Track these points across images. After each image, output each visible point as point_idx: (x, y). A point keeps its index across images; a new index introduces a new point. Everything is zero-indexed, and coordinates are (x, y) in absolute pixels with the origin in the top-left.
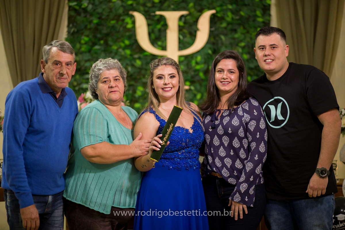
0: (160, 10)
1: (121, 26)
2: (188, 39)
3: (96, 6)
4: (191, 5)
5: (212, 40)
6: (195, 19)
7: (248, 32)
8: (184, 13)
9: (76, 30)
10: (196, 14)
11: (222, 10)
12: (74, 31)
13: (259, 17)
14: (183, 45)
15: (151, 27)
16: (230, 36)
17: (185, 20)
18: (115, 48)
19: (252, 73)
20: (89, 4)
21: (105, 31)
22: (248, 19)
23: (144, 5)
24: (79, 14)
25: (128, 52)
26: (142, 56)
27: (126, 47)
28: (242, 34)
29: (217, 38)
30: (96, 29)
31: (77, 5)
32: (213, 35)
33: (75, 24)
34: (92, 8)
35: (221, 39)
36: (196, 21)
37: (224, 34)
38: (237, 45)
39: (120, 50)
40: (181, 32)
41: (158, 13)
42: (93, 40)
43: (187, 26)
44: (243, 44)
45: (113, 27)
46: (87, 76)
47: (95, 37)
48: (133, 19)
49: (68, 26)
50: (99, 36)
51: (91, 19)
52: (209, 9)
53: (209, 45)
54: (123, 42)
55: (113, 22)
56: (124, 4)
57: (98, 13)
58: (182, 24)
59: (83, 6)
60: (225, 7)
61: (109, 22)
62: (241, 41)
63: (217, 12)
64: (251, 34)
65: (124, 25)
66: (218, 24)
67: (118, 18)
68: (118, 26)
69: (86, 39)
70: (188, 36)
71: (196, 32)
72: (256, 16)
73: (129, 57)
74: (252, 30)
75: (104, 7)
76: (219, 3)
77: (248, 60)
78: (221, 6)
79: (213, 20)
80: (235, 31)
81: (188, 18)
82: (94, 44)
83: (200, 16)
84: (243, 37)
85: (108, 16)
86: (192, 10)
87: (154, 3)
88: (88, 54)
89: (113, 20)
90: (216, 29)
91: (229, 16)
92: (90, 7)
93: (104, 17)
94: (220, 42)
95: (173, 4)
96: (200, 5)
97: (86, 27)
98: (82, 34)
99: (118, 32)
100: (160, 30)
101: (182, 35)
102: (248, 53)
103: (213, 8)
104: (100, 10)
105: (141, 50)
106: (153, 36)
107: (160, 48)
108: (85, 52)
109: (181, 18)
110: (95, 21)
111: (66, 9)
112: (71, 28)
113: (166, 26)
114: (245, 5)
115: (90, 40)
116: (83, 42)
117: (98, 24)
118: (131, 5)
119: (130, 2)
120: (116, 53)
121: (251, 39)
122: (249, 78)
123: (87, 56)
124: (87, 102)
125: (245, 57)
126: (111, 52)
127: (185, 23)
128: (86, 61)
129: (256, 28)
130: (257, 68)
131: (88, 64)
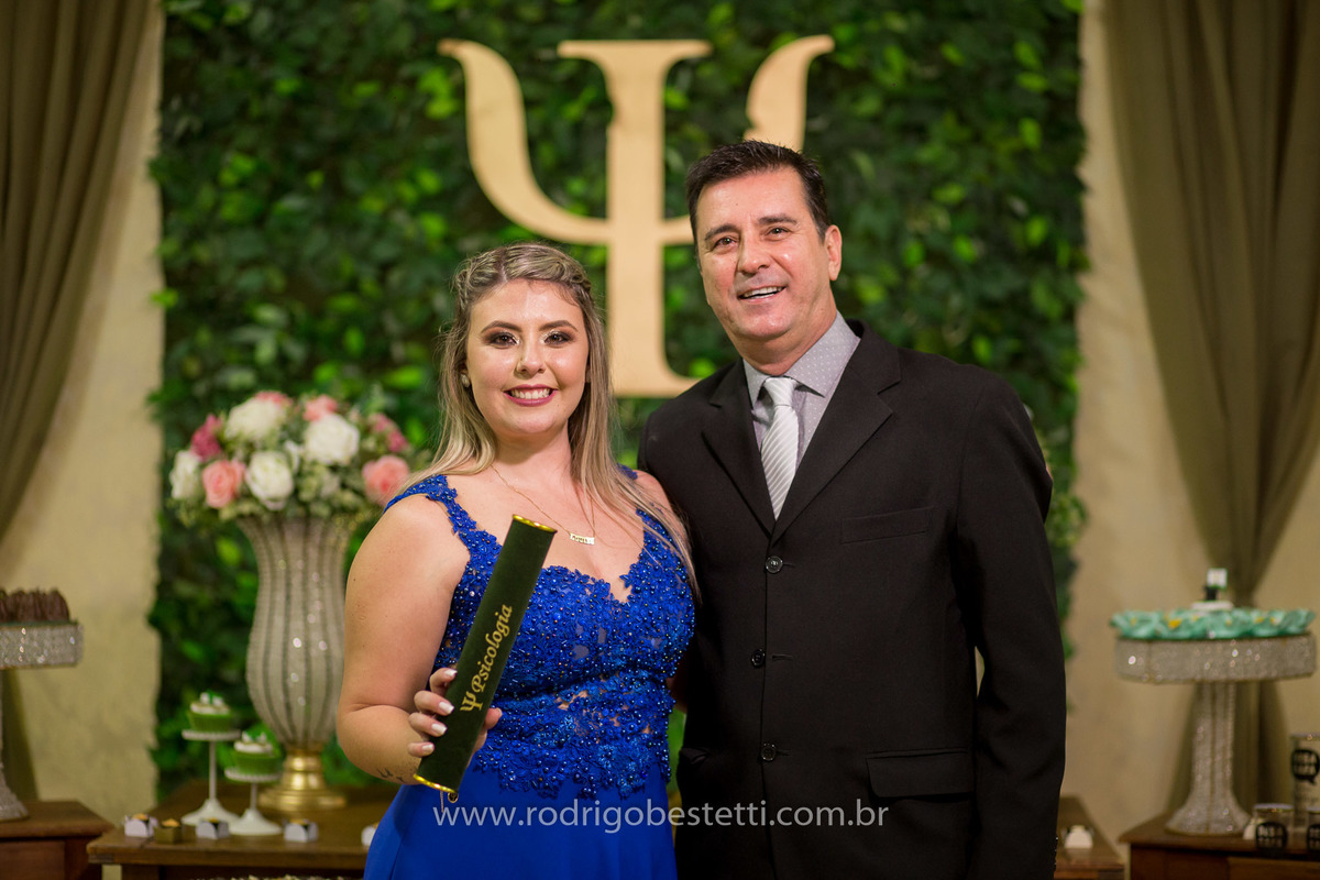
0: (581, 35)
1: (402, 106)
3: (291, 15)
4: (722, 13)
6: (736, 79)
7: (977, 138)
8: (690, 49)
9: (197, 125)
10: (745, 55)
11: (861, 39)
12: (188, 132)
13: (1025, 69)
15: (539, 114)
16: (896, 156)
17: (695, 81)
18: (373, 205)
19: (995, 325)
20: (256, 6)
21: (328, 130)
22: (978, 79)
23: (508, 14)
24: (212, 52)
25: (434, 225)
27: (426, 204)
28: (953, 145)
29: (838, 166)
30: (289, 123)
31: (203, 11)
32: (819, 150)
33: (194, 98)
34: (273, 26)
35: (855, 170)
36: (743, 88)
37: (867, 148)
39: (400, 217)
40: (675, 138)
41: (571, 49)
42: (276, 170)
43: (701, 107)
44: (953, 193)
45: (367, 112)
46: (248, 334)
47: (284, 156)
48: (457, 76)
49: (164, 106)
50: (302, 151)
51: (267, 73)
52: (803, 31)
54: (412, 180)
55: (366, 90)
56: (416, 8)
57: (299, 50)
58: (677, 99)
59: (231, 17)
60: (872, 26)
61: (350, 90)
62: (946, 179)
63: (838, 48)
64: (992, 149)
65: (417, 104)
66: (842, 103)
67: (388, 70)
68: (388, 109)
69: (244, 165)
71: (740, 135)
72: (1016, 66)
73: (437, 248)
74: (994, 130)
75: (326, 19)
77: (976, 267)
78: (857, 18)
79: (821, 82)
80: (919, 132)
81: (707, 72)
82: (279, 189)
83: (758, 63)
84: (952, 160)
85: (344, 61)
86: (727, 38)
87: (550, 5)
88: (250, 235)
89: (366, 77)
90: (830, 126)
91: (894, 67)
92: (263, 20)
93: (324, 66)
94: (849, 182)
95: (639, 11)
96: (762, 15)
97: (243, 110)
98: (227, 142)
99: (391, 133)
100: (578, 128)
101: (679, 149)
102: (979, 233)
103: (821, 30)
104: (306, 36)
105: (493, 220)
106: (547, 154)
107: (580, 208)
108: (240, 226)
109: (674, 72)
110: (286, 85)
111: (155, 32)
112: (177, 116)
113: (604, 108)
114: (967, 16)
115: (261, 170)
116: (228, 177)
117: (297, 99)
118: (450, 12)
120: (381, 230)
121: (992, 168)
122: (982, 348)
123: (247, 245)
124: (230, 455)
125: (966, 249)
126: (355, 226)
127: (693, 94)
128: (244, 266)
129: (1013, 122)
130: (1019, 303)
131: (251, 280)
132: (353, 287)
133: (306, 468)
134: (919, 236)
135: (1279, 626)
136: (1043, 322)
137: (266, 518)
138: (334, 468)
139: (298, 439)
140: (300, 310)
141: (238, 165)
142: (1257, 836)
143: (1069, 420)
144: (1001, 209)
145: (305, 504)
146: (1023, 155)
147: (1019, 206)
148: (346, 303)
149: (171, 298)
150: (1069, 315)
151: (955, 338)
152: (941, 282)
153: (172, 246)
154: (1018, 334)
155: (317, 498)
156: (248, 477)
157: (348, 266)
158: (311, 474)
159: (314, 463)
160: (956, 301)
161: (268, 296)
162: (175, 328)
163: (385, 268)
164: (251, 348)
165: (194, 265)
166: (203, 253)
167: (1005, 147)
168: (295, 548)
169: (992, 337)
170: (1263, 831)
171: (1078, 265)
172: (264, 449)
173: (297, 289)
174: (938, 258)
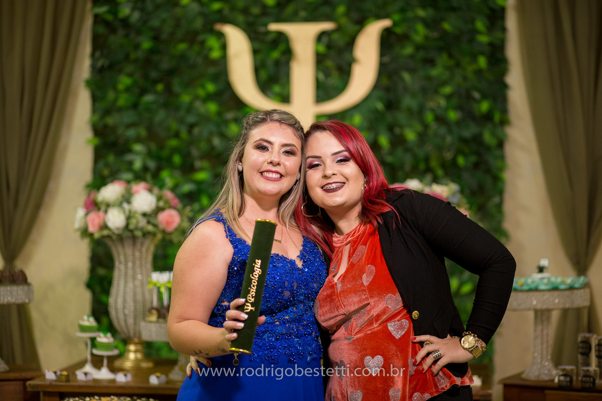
0: (279, 20)
1: (198, 54)
2: (334, 80)
3: (149, 13)
4: (341, 9)
5: (385, 81)
6: (348, 39)
8: (327, 26)
9: (107, 63)
10: (351, 28)
11: (404, 20)
12: (103, 67)
13: (479, 33)
14: (324, 92)
15: (260, 57)
16: (421, 73)
17: (330, 41)
18: (186, 98)
19: (467, 150)
20: (133, 9)
21: (166, 64)
22: (458, 37)
23: (245, 11)
24: (113, 31)
25: (212, 107)
26: (239, 114)
27: (209, 97)
28: (446, 68)
29: (395, 78)
30: (147, 63)
31: (109, 12)
32: (386, 71)
33: (106, 51)
34: (140, 18)
35: (402, 79)
36: (351, 43)
37: (408, 70)
39: (198, 104)
40: (321, 66)
41: (274, 27)
42: (142, 83)
43: (333, 52)
44: (447, 90)
45: (183, 57)
46: (129, 157)
47: (146, 77)
48: (222, 41)
49: (93, 55)
50: (154, 74)
51: (138, 40)
52: (379, 17)
53: (378, 93)
54: (203, 87)
55: (182, 47)
56: (204, 10)
57: (152, 29)
58: (322, 49)
59: (121, 15)
60: (410, 14)
61: (175, 47)
62: (444, 83)
63: (395, 25)
64: (465, 69)
65: (205, 53)
66: (396, 49)
67: (192, 37)
68: (192, 55)
69: (128, 81)
70: (335, 74)
71: (350, 65)
72: (475, 32)
73: (214, 117)
74: (465, 61)
75: (164, 15)
76: (398, 5)
77: (458, 123)
78: (403, 11)
79: (387, 40)
80: (430, 62)
81: (336, 36)
82: (143, 92)
83: (358, 32)
84: (446, 75)
85: (172, 34)
86: (344, 21)
87: (264, 7)
88: (131, 112)
89: (182, 41)
90: (392, 60)
91: (420, 33)
92: (136, 16)
93: (164, 36)
94: (400, 85)
95: (304, 9)
96: (360, 10)
97: (127, 57)
98: (120, 71)
99: (193, 66)
100: (277, 63)
101: (322, 71)
102: (459, 108)
103: (387, 16)
104: (155, 23)
105: (239, 104)
106: (263, 75)
108: (126, 109)
109: (320, 37)
110: (146, 45)
111: (89, 22)
112: (98, 59)
113: (288, 53)
114: (453, 9)
115: (135, 83)
116: (121, 87)
117: (152, 51)
118: (220, 11)
119: (216, 6)
120: (190, 109)
121: (465, 78)
122: (461, 161)
123: (129, 117)
124: (99, 209)
125: (453, 115)
126: (177, 108)
127: (329, 47)
128: (129, 126)
129: (474, 57)
130: (477, 139)
131: (131, 133)
132: (177, 135)
133: (131, 215)
134: (432, 110)
135: (570, 284)
136: (488, 148)
137: (114, 237)
138: (144, 215)
139: (129, 202)
140: (153, 147)
141: (125, 81)
142: (559, 381)
143: (501, 193)
144: (469, 97)
145: (131, 231)
146: (479, 72)
147: (477, 95)
148: (173, 143)
149: (96, 141)
150: (501, 145)
151: (448, 156)
152: (443, 130)
153: (96, 118)
154: (478, 154)
155: (137, 228)
156: (107, 219)
157: (174, 126)
158: (134, 217)
159: (136, 212)
160: (449, 139)
161: (139, 140)
162: (99, 155)
163: (191, 127)
164: (131, 163)
165: (106, 127)
166: (110, 121)
167: (470, 69)
168: (129, 251)
169: (465, 155)
170: (562, 378)
171: (504, 122)
172: (113, 206)
173: (153, 136)
174: (440, 119)
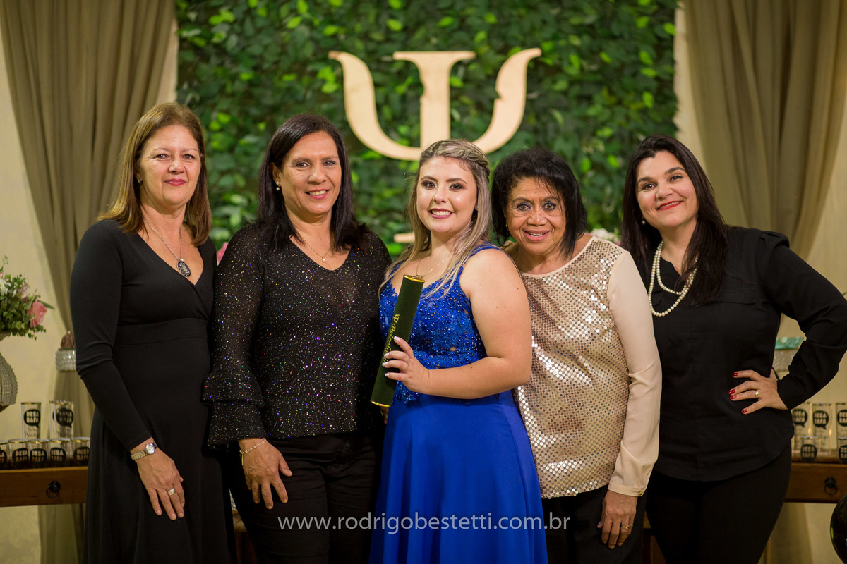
0: (405, 48)
1: (308, 88)
2: (473, 119)
3: (248, 38)
4: (481, 36)
5: (532, 121)
6: (490, 72)
7: (620, 103)
8: (465, 55)
9: (197, 98)
10: (494, 58)
11: (556, 49)
12: (193, 99)
13: (646, 66)
14: (460, 133)
15: (382, 91)
16: (576, 112)
17: (467, 72)
20: (229, 33)
21: (269, 100)
22: (619, 71)
23: (365, 37)
24: (205, 58)
26: (359, 160)
28: (605, 106)
29: (544, 118)
30: (248, 96)
31: (200, 36)
32: (534, 109)
33: (195, 83)
34: (238, 44)
35: (555, 120)
36: (493, 77)
37: (559, 109)
38: (594, 134)
40: (456, 103)
41: (399, 56)
42: (240, 121)
43: (470, 87)
44: (607, 132)
45: (289, 90)
46: (226, 210)
47: (244, 114)
48: (338, 71)
49: (179, 88)
50: (254, 111)
51: (235, 70)
52: (525, 46)
53: (525, 135)
55: (289, 78)
56: (316, 35)
57: (253, 57)
58: (458, 82)
59: (216, 40)
60: (562, 43)
61: (280, 78)
62: (604, 124)
63: (543, 55)
64: (628, 108)
65: (317, 86)
66: (546, 84)
67: (300, 67)
68: (300, 89)
69: (224, 119)
70: (473, 112)
71: (492, 102)
72: (640, 64)
74: (628, 98)
75: (266, 40)
76: (549, 31)
77: (619, 171)
78: (555, 38)
79: (535, 72)
80: (588, 99)
81: (473, 67)
82: (243, 132)
83: (503, 62)
84: (607, 113)
85: (276, 63)
86: (484, 49)
87: (388, 31)
88: (226, 157)
89: (289, 72)
90: (540, 96)
91: (574, 65)
92: (233, 40)
93: (266, 66)
94: (551, 126)
95: (436, 35)
96: (503, 37)
97: (222, 90)
98: (214, 106)
99: (302, 102)
100: (404, 98)
101: (458, 109)
102: (621, 154)
103: (534, 45)
104: (256, 49)
105: (358, 147)
106: (387, 112)
107: (406, 142)
108: (221, 152)
109: (456, 68)
110: (246, 76)
111: (174, 47)
112: (186, 93)
113: (418, 87)
114: (613, 37)
115: (232, 122)
116: (215, 126)
117: (251, 84)
118: (334, 36)
119: (331, 30)
121: (628, 118)
123: (224, 162)
125: (614, 162)
127: (466, 80)
128: (223, 174)
129: (639, 94)
131: (226, 181)
134: (589, 155)
135: (785, 344)
140: (253, 197)
141: (220, 119)
146: (644, 111)
151: (609, 210)
152: (601, 180)
160: (609, 190)
161: (236, 190)
164: (227, 217)
167: (635, 106)
173: (251, 185)
174: (598, 167)
